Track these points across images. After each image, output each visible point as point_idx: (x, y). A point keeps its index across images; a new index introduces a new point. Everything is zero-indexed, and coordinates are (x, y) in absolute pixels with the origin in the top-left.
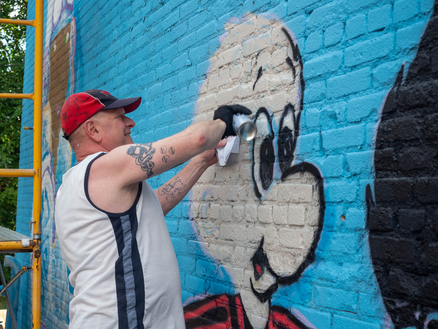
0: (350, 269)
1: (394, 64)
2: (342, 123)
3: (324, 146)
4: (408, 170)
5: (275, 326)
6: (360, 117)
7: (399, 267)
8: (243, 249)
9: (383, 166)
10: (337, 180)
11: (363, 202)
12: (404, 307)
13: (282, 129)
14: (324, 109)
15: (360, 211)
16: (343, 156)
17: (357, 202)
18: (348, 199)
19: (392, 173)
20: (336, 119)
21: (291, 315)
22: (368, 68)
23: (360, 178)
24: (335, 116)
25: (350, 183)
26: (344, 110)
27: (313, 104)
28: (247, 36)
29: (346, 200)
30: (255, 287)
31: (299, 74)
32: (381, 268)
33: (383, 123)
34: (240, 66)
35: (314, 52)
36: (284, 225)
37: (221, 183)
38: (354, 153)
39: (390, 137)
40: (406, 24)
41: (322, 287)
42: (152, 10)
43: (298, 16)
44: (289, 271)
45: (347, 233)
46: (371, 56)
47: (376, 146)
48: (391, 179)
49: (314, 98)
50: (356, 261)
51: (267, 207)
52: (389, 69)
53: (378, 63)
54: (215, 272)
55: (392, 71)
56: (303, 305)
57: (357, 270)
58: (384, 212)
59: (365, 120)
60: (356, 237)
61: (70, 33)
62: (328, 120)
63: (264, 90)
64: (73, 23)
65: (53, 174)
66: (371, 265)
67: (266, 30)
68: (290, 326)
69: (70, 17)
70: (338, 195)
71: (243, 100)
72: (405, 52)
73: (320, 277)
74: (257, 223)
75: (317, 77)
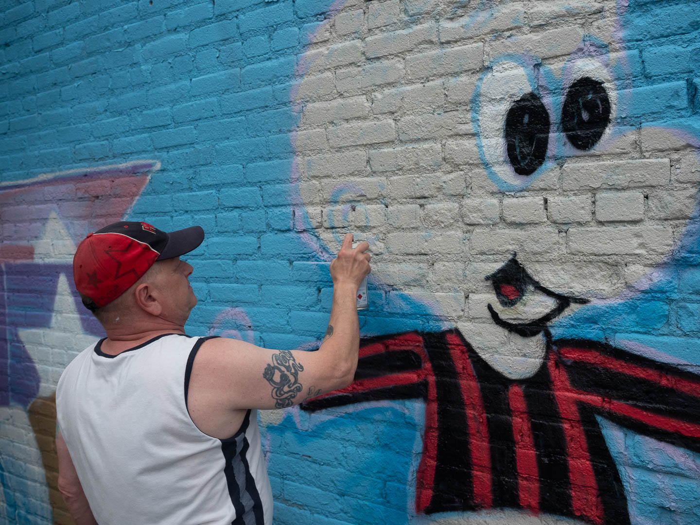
8: (461, 265)
14: (698, 45)
30: (503, 316)
36: (584, 224)
37: (388, 174)
63: (512, 26)
74: (502, 226)
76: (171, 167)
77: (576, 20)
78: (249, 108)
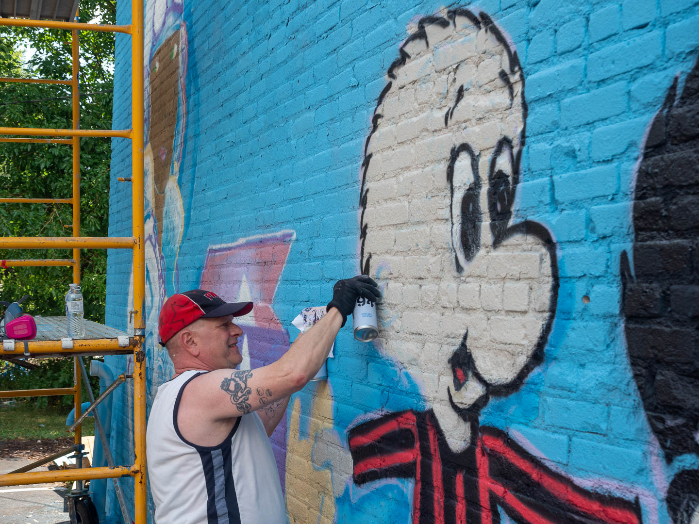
0: (597, 373)
1: (663, 76)
2: (585, 164)
3: (558, 196)
4: (684, 229)
5: (486, 454)
6: (611, 154)
7: (670, 368)
8: (437, 347)
9: (646, 225)
10: (577, 244)
11: (615, 276)
12: (678, 426)
13: (495, 174)
14: (556, 143)
15: (611, 289)
16: (585, 211)
17: (607, 277)
18: (593, 273)
19: (660, 234)
20: (575, 157)
21: (509, 439)
22: (623, 83)
23: (611, 242)
24: (574, 153)
25: (597, 249)
26: (587, 145)
27: (540, 136)
28: (440, 42)
29: (591, 274)
30: (455, 400)
31: (519, 94)
32: (644, 370)
33: (646, 162)
34: (430, 85)
35: (541, 61)
36: (498, 312)
37: (404, 254)
38: (603, 206)
39: (657, 182)
40: (680, 17)
41: (555, 399)
42: (298, 9)
43: (516, 10)
44: (506, 377)
45: (592, 321)
46: (627, 65)
47: (636, 195)
48: (658, 242)
49: (541, 129)
50: (605, 361)
51: (472, 286)
52: (656, 83)
53: (638, 75)
54: (396, 379)
55: (660, 86)
56: (527, 425)
57: (607, 374)
58: (648, 290)
59: (618, 158)
60: (605, 327)
61: (178, 45)
62: (562, 160)
63: (466, 118)
64: (183, 31)
65: (157, 245)
66: (629, 367)
67: (469, 32)
68: (508, 454)
69: (178, 22)
70: (579, 267)
71: (435, 133)
72: (679, 57)
73: (551, 384)
74: (458, 310)
75: (546, 97)
76: (301, 238)
77: (497, 114)
78: (340, 185)
